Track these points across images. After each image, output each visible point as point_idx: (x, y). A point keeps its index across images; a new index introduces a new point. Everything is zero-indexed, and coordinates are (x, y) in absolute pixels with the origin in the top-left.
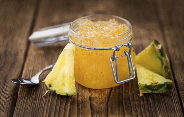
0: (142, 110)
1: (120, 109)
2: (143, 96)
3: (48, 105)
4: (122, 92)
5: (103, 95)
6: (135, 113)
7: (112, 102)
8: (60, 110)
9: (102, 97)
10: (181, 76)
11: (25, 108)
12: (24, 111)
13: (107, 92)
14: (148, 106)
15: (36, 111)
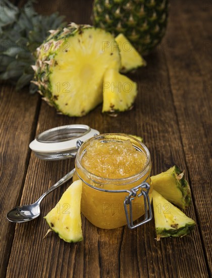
0: (160, 267)
1: (134, 267)
2: (160, 241)
3: (49, 255)
4: (135, 234)
5: (113, 239)
6: (152, 274)
7: (124, 252)
8: (62, 265)
9: (112, 242)
10: (203, 202)
11: (22, 259)
12: (20, 264)
13: (118, 233)
14: (167, 261)
15: (34, 267)
